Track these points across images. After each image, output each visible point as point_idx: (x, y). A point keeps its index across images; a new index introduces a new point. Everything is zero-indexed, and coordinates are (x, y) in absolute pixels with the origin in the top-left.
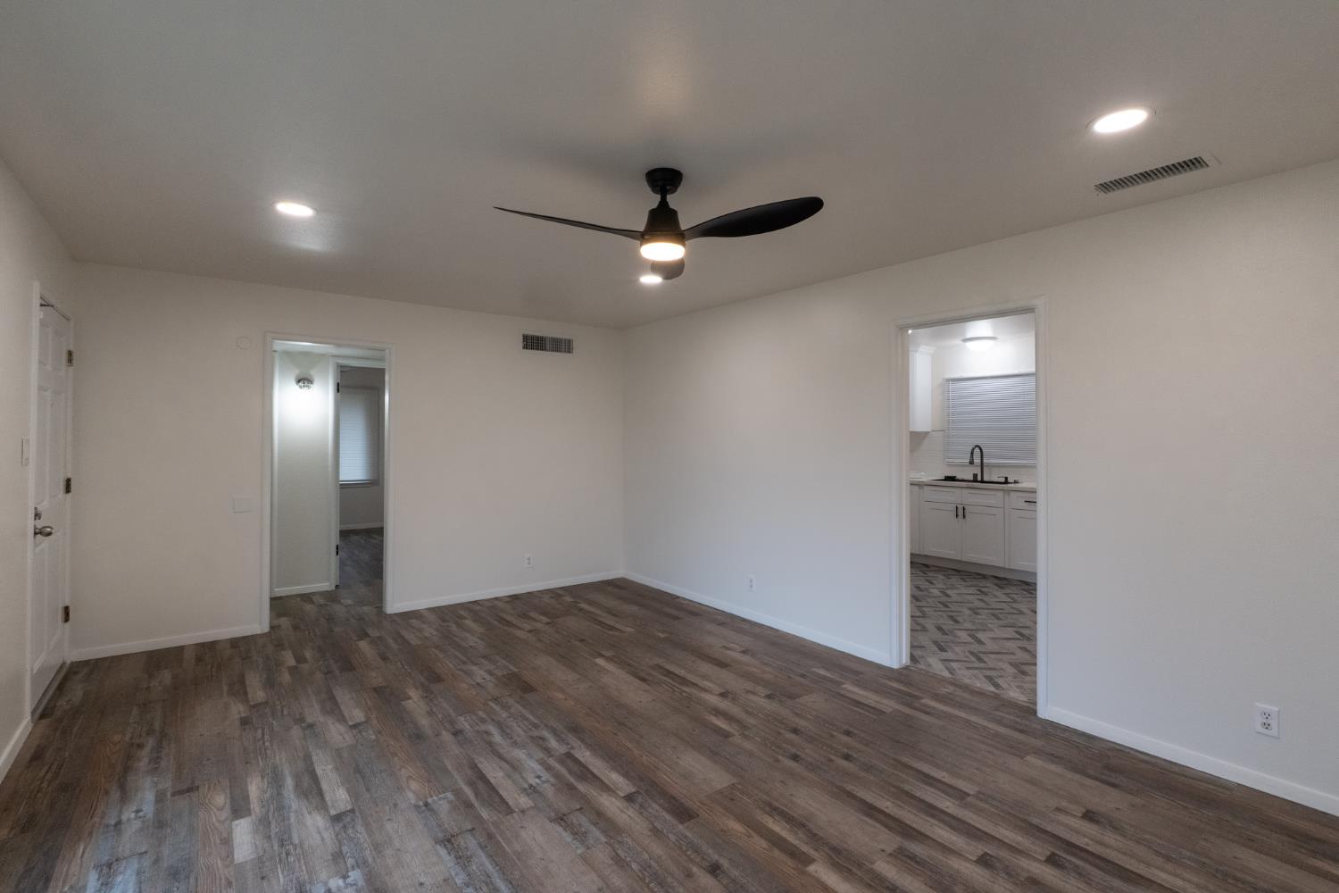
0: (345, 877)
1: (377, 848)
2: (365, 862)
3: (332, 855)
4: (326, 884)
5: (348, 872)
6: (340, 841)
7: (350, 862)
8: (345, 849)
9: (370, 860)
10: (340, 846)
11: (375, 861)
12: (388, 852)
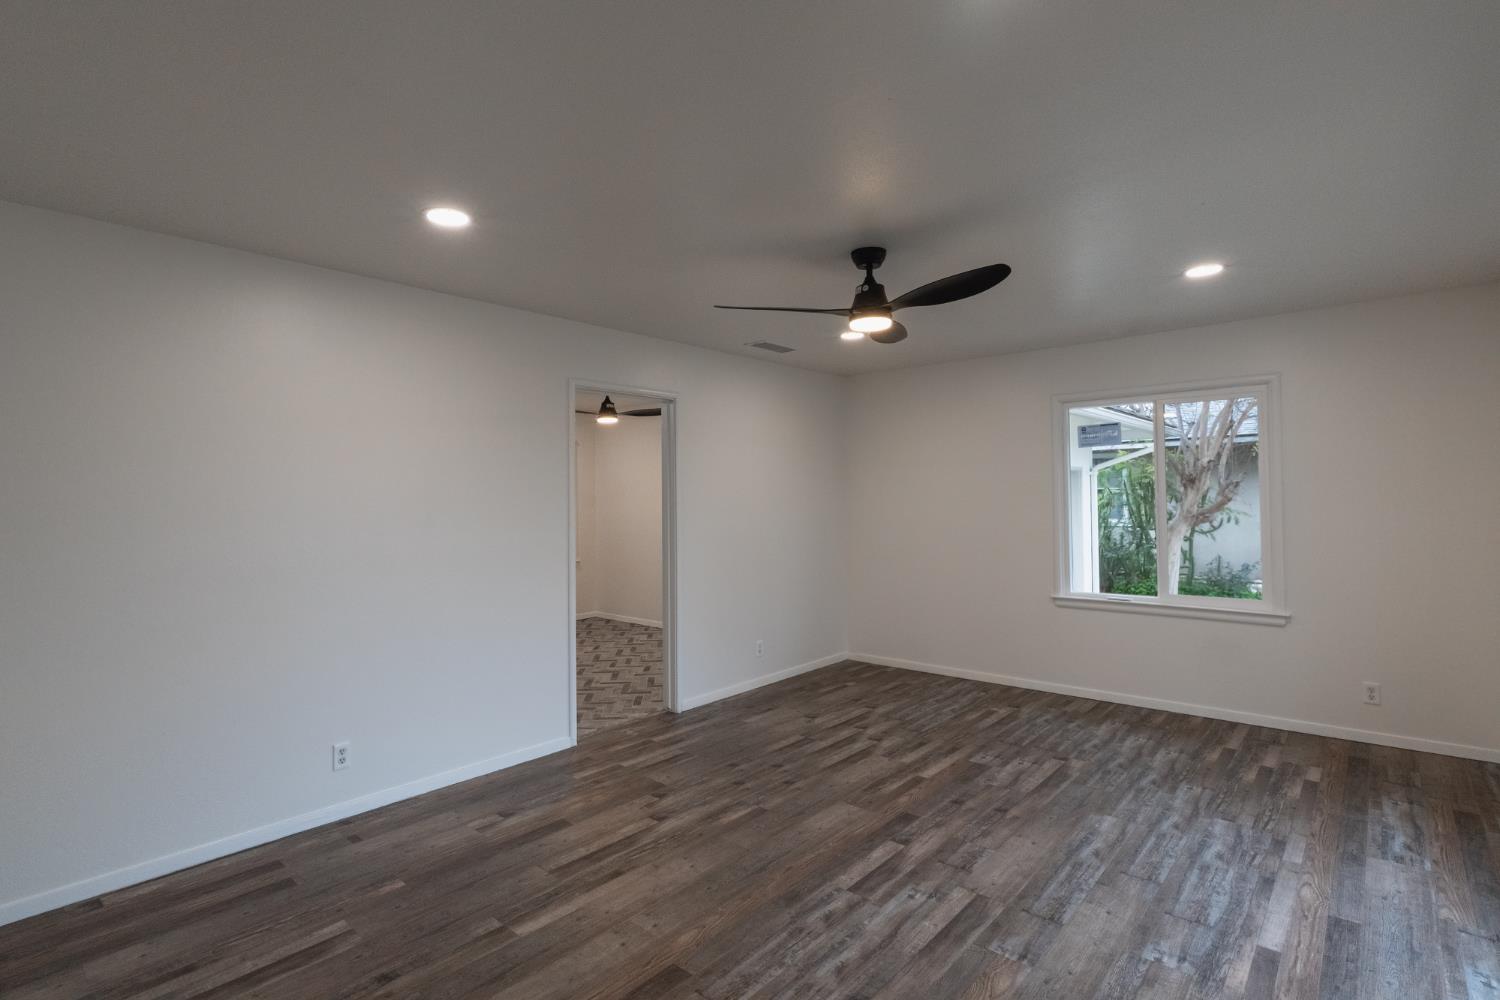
0: (1159, 960)
1: (1109, 960)
2: (1131, 958)
3: (1153, 986)
4: (1178, 968)
5: (1153, 962)
6: (1135, 993)
7: (1143, 968)
8: (1137, 982)
9: (1125, 956)
10: (1140, 987)
11: (1123, 953)
12: (1105, 950)
